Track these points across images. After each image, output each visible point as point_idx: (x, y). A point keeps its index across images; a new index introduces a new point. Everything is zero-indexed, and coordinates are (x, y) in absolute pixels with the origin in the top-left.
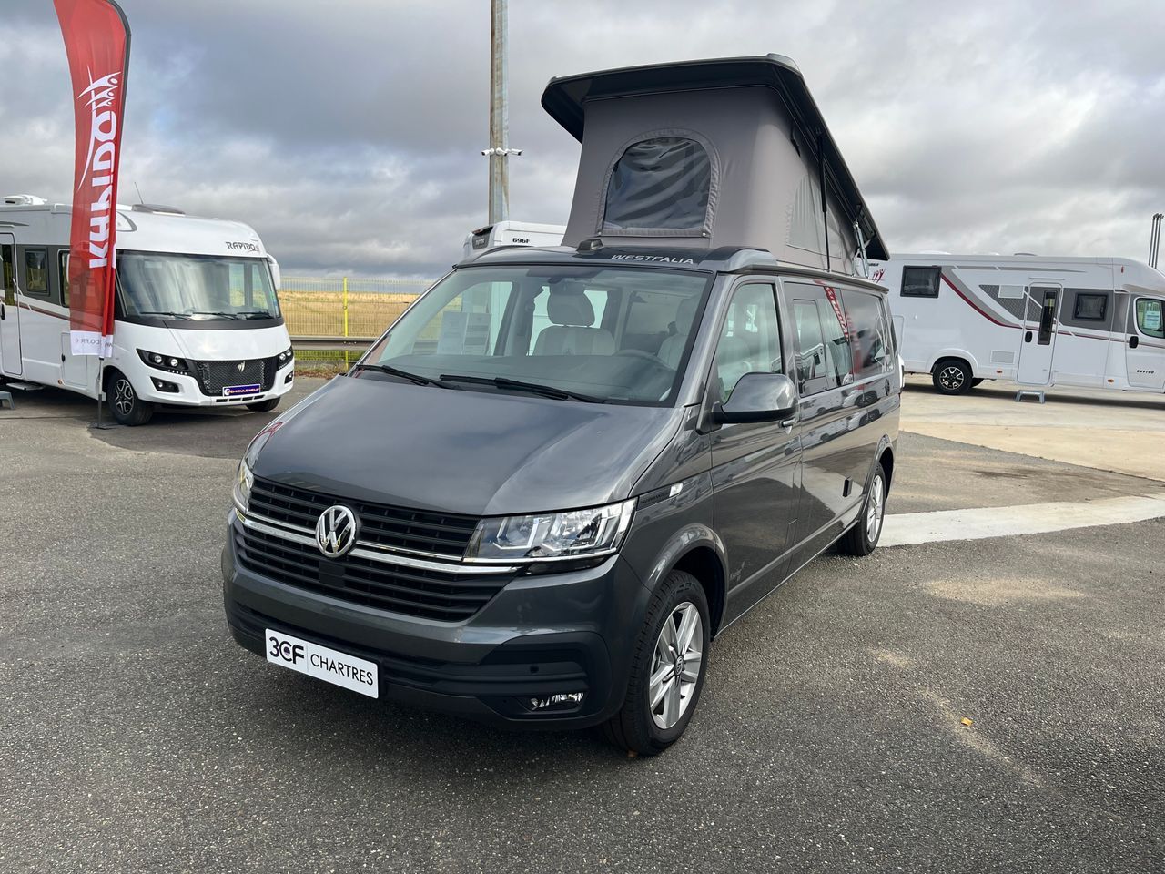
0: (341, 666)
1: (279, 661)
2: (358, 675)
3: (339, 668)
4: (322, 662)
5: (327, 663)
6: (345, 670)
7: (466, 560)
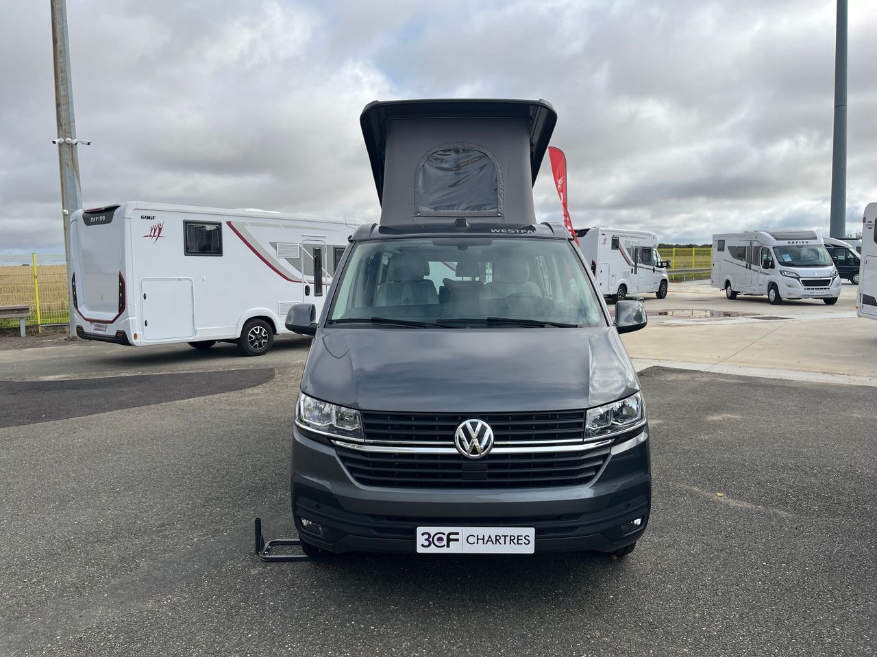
0: (498, 538)
1: (432, 550)
2: (515, 541)
3: (496, 540)
4: (478, 539)
5: (483, 539)
6: (502, 540)
7: (585, 440)
